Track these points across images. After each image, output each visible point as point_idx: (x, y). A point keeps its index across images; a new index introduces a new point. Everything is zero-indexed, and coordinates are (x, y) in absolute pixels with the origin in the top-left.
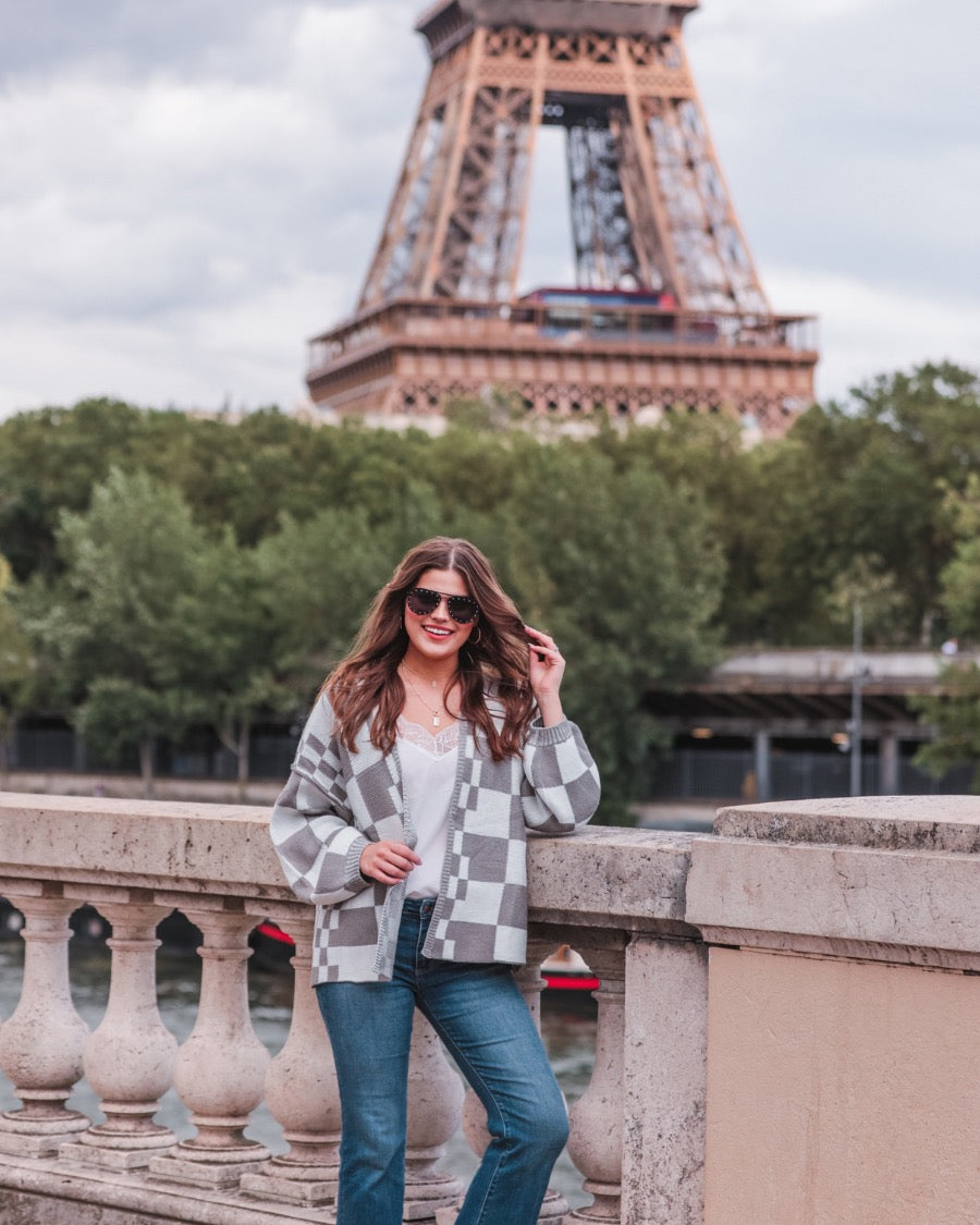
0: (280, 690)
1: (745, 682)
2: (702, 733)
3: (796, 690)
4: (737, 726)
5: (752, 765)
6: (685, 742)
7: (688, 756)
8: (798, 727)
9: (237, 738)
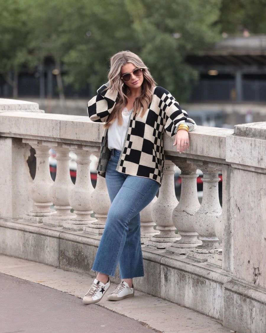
0: (30, 58)
1: (230, 51)
2: (213, 73)
3: (252, 53)
4: (228, 69)
5: (234, 86)
6: (205, 76)
7: (206, 83)
8: (254, 69)
9: (13, 79)
